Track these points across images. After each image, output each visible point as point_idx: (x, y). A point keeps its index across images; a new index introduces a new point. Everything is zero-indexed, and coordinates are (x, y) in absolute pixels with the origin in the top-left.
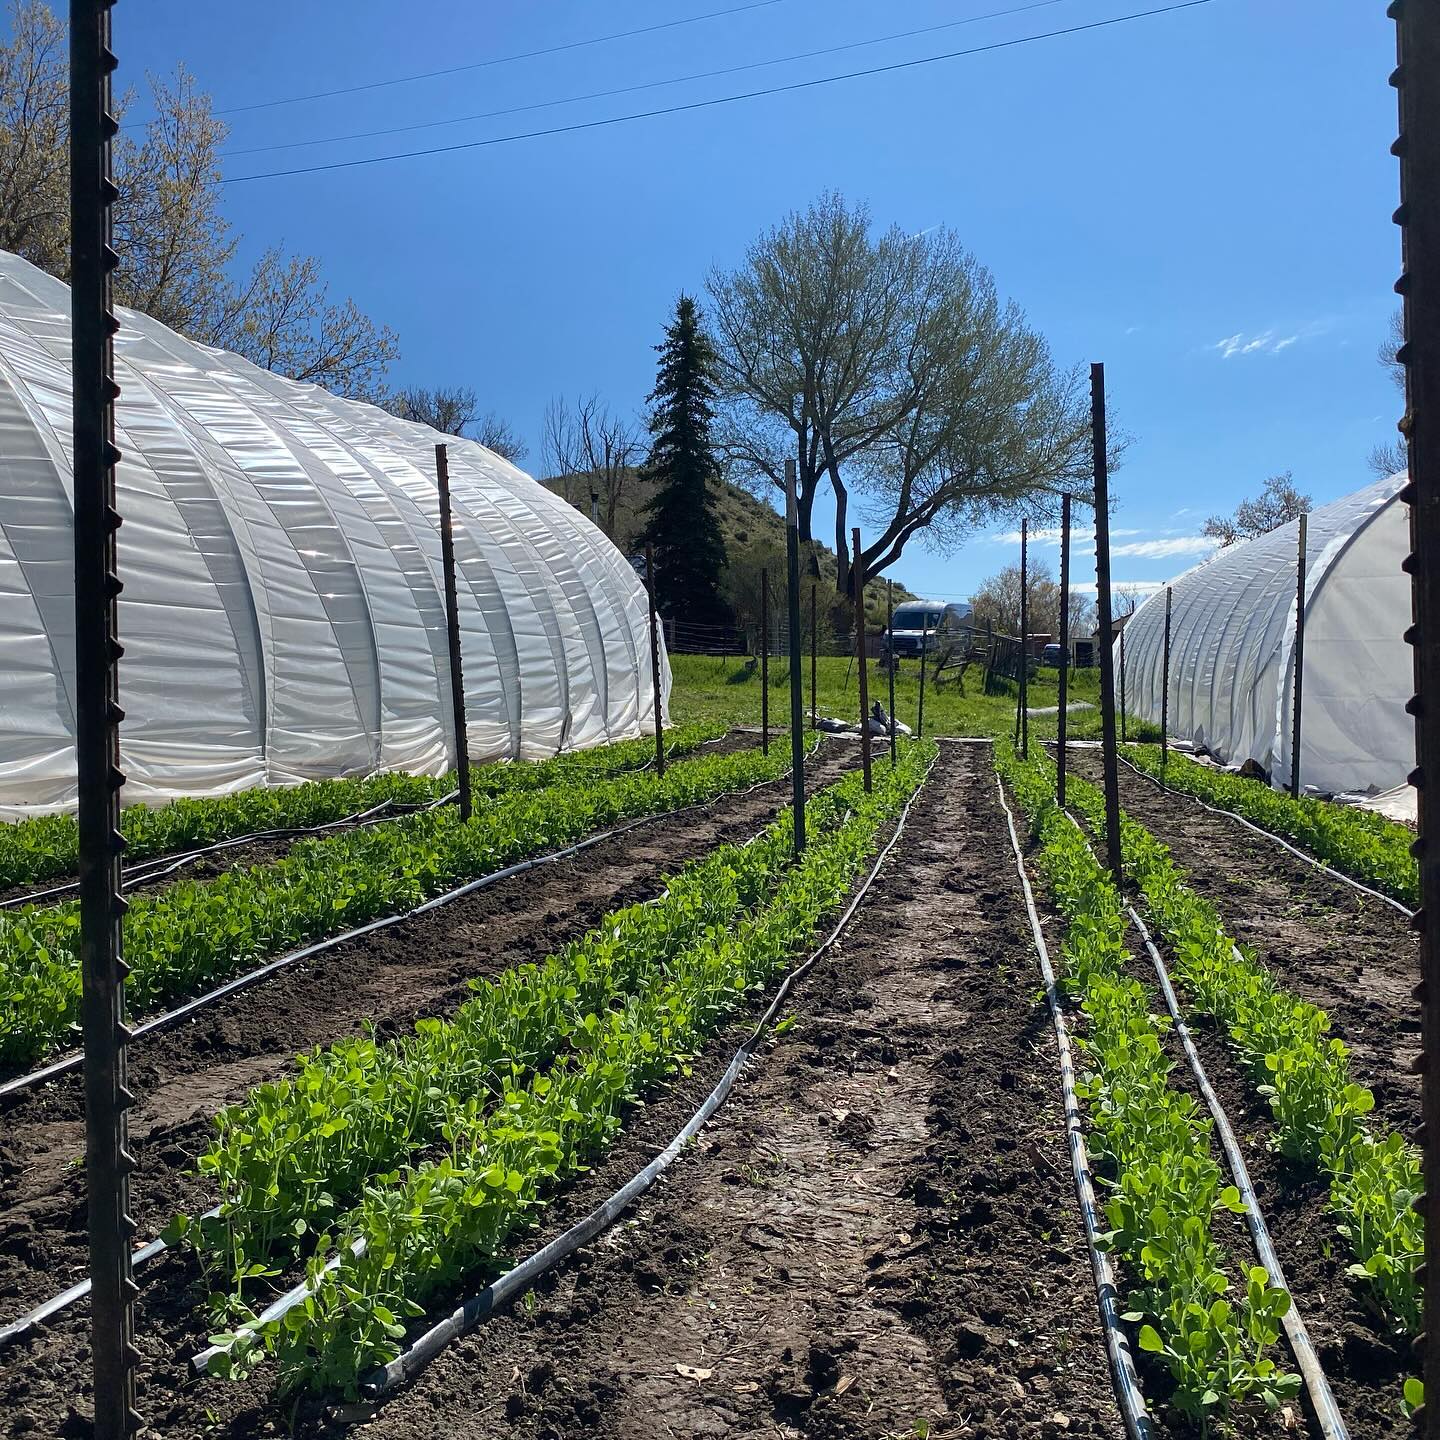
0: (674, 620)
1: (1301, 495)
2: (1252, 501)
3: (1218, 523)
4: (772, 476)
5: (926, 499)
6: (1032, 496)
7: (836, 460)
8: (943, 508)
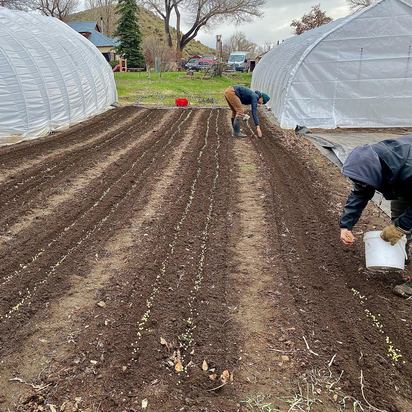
0: (126, 59)
1: (322, 12)
2: (307, 14)
3: (296, 22)
4: (157, 9)
5: (205, 16)
6: (238, 14)
7: (176, 3)
8: (210, 19)
